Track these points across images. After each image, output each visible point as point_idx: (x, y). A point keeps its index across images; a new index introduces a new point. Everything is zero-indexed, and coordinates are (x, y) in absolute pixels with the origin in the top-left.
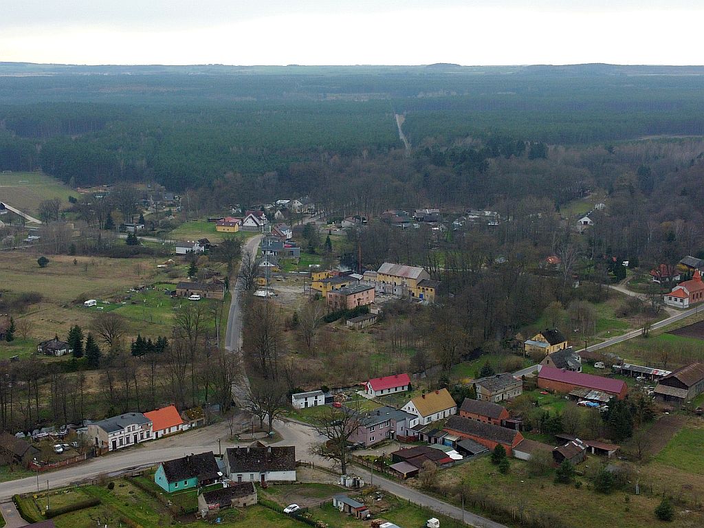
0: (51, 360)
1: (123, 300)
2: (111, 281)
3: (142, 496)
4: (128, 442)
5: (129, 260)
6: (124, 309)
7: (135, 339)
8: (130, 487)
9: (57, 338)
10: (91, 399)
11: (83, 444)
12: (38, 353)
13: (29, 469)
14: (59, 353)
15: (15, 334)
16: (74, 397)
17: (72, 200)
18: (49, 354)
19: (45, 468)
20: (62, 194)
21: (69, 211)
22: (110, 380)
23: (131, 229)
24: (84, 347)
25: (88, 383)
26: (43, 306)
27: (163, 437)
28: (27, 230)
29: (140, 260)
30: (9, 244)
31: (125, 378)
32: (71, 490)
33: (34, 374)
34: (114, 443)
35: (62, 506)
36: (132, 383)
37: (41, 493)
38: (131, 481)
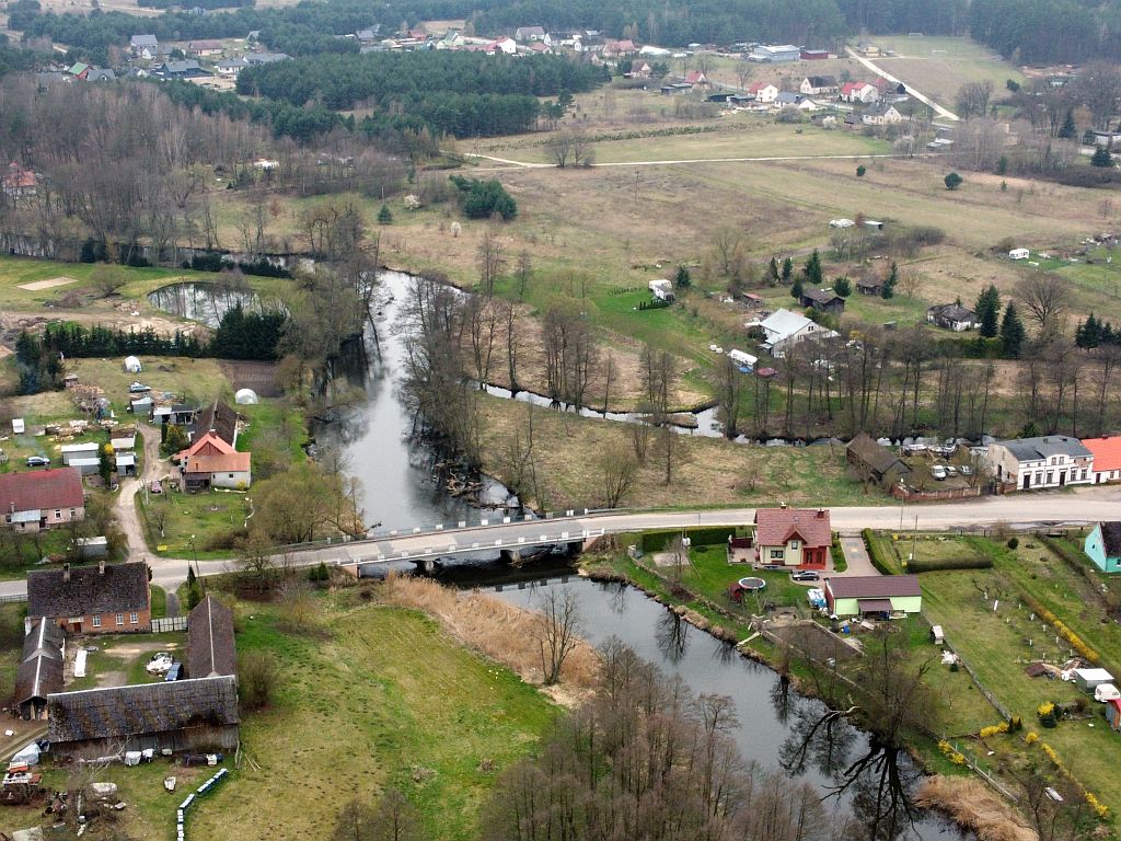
0: (946, 335)
1: (1074, 256)
2: (1056, 223)
3: (1061, 570)
4: (1049, 481)
5: (1093, 191)
6: (1071, 270)
7: (1085, 320)
8: (1043, 551)
9: (959, 303)
10: (1001, 406)
11: (977, 473)
12: (927, 322)
13: (890, 495)
14: (960, 326)
15: (896, 289)
16: (972, 398)
17: (1012, 86)
18: (943, 326)
19: (914, 499)
20: (995, 74)
21: (1005, 103)
22: (1033, 381)
23: (1103, 140)
24: (1000, 321)
25: (998, 380)
26: (943, 249)
27: (1108, 483)
28: (934, 129)
29: (1110, 192)
30: (904, 148)
31: (1058, 379)
32: (950, 537)
33: (916, 354)
34: (1027, 478)
35: (933, 559)
36: (1069, 389)
37: (905, 534)
38: (1045, 542)
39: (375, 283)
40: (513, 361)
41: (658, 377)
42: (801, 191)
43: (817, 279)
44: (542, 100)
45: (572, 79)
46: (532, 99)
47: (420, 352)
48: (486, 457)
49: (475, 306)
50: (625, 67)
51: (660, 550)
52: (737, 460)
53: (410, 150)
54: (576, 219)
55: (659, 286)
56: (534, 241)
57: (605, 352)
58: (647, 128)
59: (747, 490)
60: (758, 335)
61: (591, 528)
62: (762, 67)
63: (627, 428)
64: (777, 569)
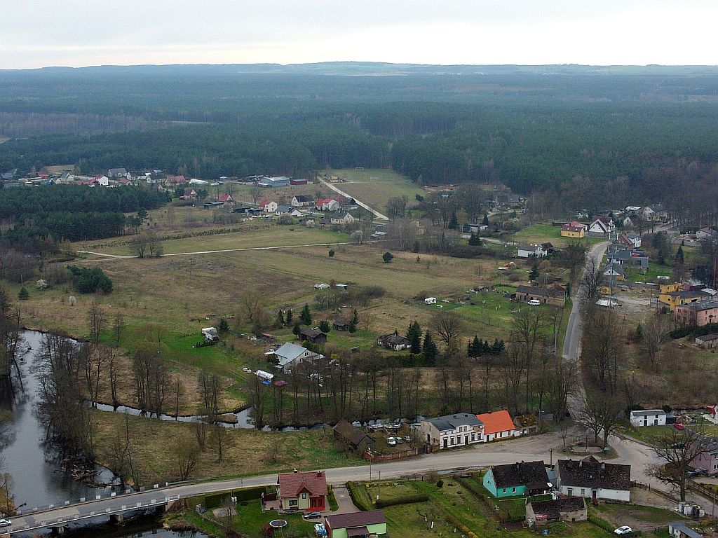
0: (391, 353)
1: (463, 300)
2: (451, 280)
3: (470, 498)
4: (459, 442)
5: (471, 260)
6: (462, 309)
7: (472, 340)
8: (458, 487)
9: (396, 333)
10: (426, 396)
11: (415, 440)
12: (378, 346)
13: (363, 458)
14: (398, 347)
15: (358, 326)
16: (409, 392)
17: (419, 198)
18: (388, 348)
19: (377, 459)
20: (409, 192)
21: (415, 209)
22: (445, 379)
23: (475, 229)
24: (422, 343)
25: (424, 380)
26: (385, 300)
27: (494, 441)
28: (374, 225)
29: (482, 261)
30: (357, 238)
31: (460, 377)
32: (401, 483)
33: (373, 366)
34: (445, 442)
35: (392, 498)
36: (466, 384)
37: (373, 483)
38: (460, 482)
39: (17, 339)
40: (114, 386)
41: (210, 391)
42: (295, 267)
43: (308, 322)
44: (127, 215)
45: (146, 201)
46: (120, 214)
47: (50, 384)
48: (98, 452)
49: (87, 351)
50: (180, 193)
51: (217, 506)
52: (264, 442)
53: (39, 250)
54: (152, 291)
55: (208, 331)
56: (125, 306)
57: (175, 376)
58: (196, 230)
59: (272, 462)
60: (274, 360)
61: (170, 495)
62: (267, 190)
63: (191, 426)
64: (294, 513)
